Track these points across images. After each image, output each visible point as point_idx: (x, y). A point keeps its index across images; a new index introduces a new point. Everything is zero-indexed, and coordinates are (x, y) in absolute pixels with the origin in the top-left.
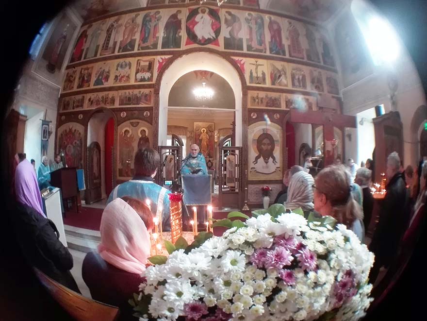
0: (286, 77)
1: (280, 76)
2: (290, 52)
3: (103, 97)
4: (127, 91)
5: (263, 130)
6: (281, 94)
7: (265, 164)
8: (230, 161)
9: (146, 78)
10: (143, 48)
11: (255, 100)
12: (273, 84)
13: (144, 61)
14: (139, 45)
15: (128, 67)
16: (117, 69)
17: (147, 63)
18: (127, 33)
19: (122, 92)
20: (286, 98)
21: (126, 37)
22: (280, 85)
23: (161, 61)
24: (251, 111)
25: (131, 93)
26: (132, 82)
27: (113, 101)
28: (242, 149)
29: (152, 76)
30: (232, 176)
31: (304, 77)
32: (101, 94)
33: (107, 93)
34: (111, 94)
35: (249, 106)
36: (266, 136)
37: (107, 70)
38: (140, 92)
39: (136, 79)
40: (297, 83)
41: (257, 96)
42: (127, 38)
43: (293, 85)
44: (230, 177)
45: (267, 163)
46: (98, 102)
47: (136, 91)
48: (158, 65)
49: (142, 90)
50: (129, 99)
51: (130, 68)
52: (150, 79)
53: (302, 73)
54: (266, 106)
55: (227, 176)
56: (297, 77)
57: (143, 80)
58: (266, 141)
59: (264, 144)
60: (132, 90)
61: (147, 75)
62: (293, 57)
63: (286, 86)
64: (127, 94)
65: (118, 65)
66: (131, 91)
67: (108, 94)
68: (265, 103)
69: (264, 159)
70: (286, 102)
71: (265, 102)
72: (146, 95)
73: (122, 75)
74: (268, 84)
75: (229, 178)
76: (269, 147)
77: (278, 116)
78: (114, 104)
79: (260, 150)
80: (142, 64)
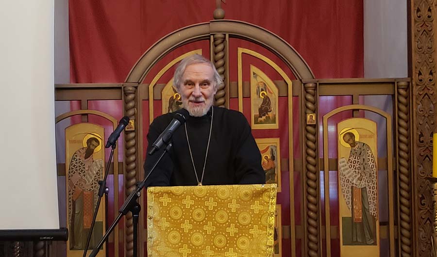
8: (353, 144)
28: (407, 88)
30: (364, 210)
44: (359, 216)
55: (345, 211)
75: (350, 222)
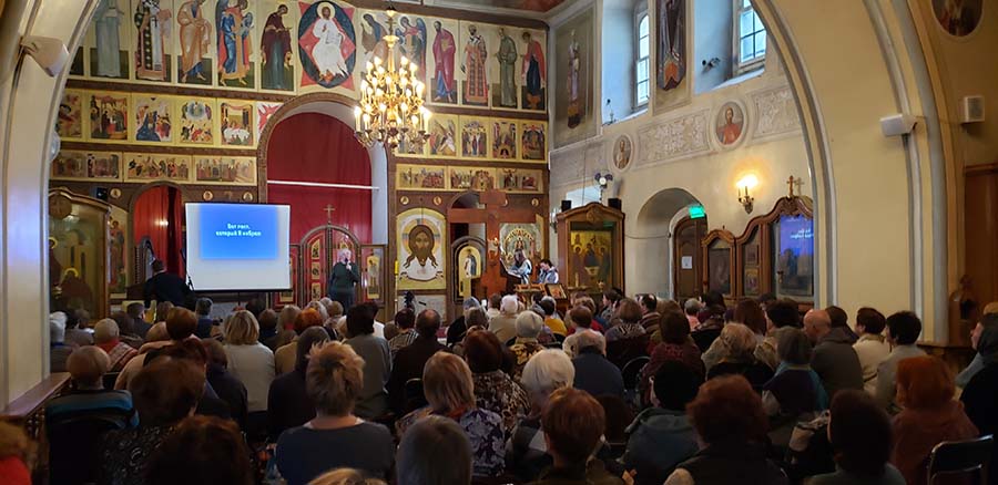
0: (454, 140)
1: (444, 139)
2: (464, 95)
3: (162, 163)
4: (211, 158)
5: (418, 220)
6: (445, 167)
7: (420, 267)
8: (371, 264)
9: (242, 139)
10: (228, 83)
11: (406, 178)
12: (434, 152)
13: (234, 108)
14: (220, 74)
15: (205, 115)
16: (184, 116)
17: (240, 113)
18: (188, 40)
19: (198, 158)
20: (453, 172)
21: (188, 50)
22: (444, 154)
23: (263, 111)
24: (401, 194)
25: (218, 163)
26: (217, 144)
27: (184, 172)
28: (386, 248)
29: (251, 135)
30: (375, 284)
31: (483, 136)
32: (158, 158)
33: (171, 156)
34: (179, 159)
35: (398, 188)
36: (422, 229)
37: (162, 113)
38: (233, 161)
39: (224, 140)
40: (470, 149)
41: (410, 172)
42: (192, 51)
43: (465, 152)
44: (373, 285)
45: (423, 265)
46: (152, 171)
47: (226, 160)
48: (259, 118)
49: (238, 159)
50: (216, 171)
51: (209, 118)
52: (249, 141)
53: (482, 130)
54: (423, 186)
56: (471, 139)
57: (236, 141)
58: (420, 236)
59: (419, 240)
60: (219, 157)
61: (243, 134)
62: (468, 103)
63: (454, 154)
64: (211, 163)
65: (185, 108)
66: (217, 158)
67: (174, 160)
68: (421, 184)
69: (420, 261)
70: (452, 179)
71: (421, 180)
72: (245, 168)
73: (196, 128)
74: (426, 154)
75: (371, 287)
76: (427, 244)
77: (440, 200)
78: (187, 176)
79: (413, 248)
80: (231, 112)
